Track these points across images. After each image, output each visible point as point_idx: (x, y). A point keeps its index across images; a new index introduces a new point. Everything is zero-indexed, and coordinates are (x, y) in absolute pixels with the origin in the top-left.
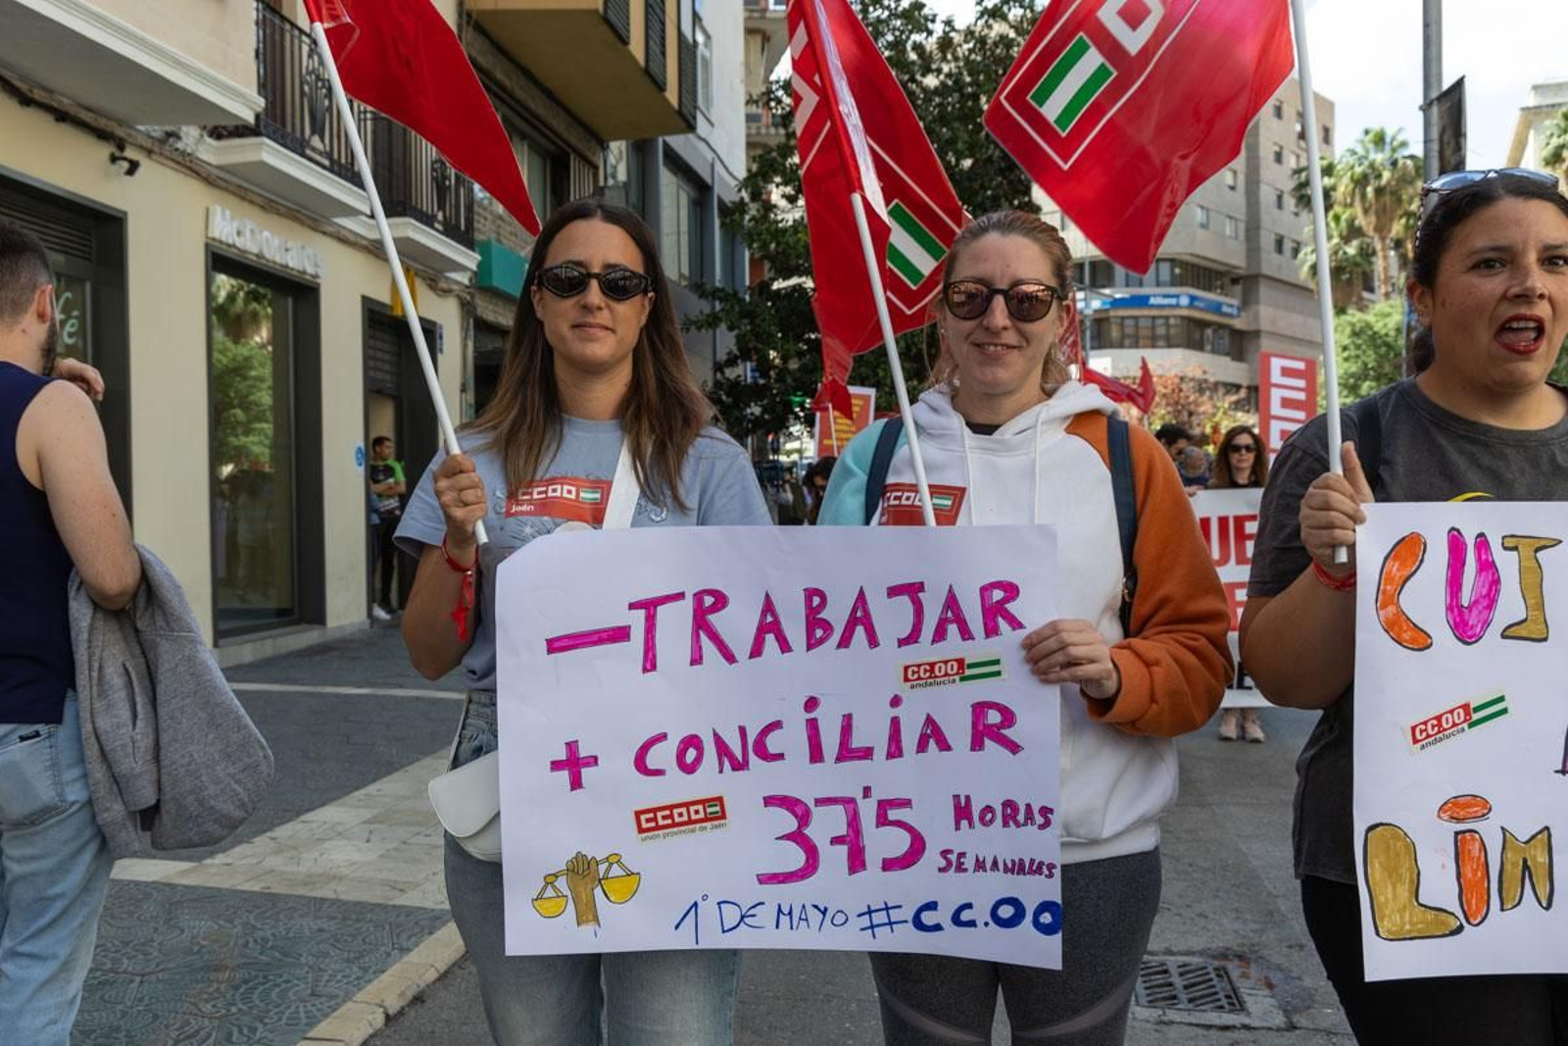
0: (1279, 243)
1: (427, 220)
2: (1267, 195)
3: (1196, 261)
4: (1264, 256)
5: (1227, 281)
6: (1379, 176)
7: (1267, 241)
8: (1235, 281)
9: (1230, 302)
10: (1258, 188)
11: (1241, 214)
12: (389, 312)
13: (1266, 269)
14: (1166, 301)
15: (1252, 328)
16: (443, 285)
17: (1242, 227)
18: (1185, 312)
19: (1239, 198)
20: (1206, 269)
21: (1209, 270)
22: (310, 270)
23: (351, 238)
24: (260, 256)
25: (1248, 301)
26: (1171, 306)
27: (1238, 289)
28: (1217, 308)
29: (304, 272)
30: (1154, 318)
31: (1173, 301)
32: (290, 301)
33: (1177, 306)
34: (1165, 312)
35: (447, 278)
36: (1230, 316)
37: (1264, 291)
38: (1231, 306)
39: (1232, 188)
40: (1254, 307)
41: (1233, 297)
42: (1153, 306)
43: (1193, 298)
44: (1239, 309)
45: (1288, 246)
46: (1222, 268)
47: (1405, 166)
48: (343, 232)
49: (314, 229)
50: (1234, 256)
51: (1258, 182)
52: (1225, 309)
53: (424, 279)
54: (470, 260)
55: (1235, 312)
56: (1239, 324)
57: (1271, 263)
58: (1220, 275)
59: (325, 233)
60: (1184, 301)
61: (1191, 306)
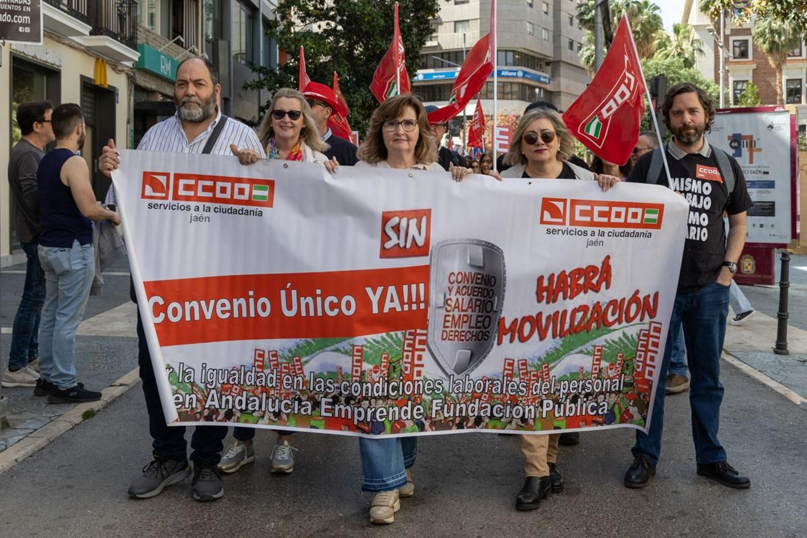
0: (571, 44)
1: (114, 36)
2: (564, 18)
3: (526, 52)
4: (563, 51)
5: (543, 64)
6: (620, 12)
7: (565, 43)
8: (548, 64)
9: (544, 75)
10: (560, 13)
11: (551, 27)
12: (93, 83)
13: (563, 59)
14: (511, 74)
15: (557, 90)
16: (120, 68)
17: (551, 34)
18: (521, 80)
19: (550, 18)
20: (532, 56)
21: (534, 57)
22: (57, 63)
23: (77, 46)
24: (34, 57)
25: (554, 75)
26: (513, 77)
27: (549, 68)
28: (538, 79)
29: (54, 64)
30: (504, 83)
31: (514, 74)
32: (45, 78)
33: (517, 76)
34: (511, 80)
35: (122, 64)
36: (545, 83)
37: (563, 70)
38: (545, 78)
39: (546, 13)
40: (558, 78)
41: (546, 72)
42: (503, 76)
43: (525, 73)
44: (549, 80)
45: (576, 46)
46: (541, 57)
47: (633, 7)
48: (73, 43)
49: (59, 42)
50: (547, 51)
51: (560, 10)
52: (542, 79)
53: (110, 65)
54: (135, 55)
55: (547, 81)
56: (549, 87)
57: (566, 55)
58: (541, 60)
59: (64, 44)
60: (520, 74)
61: (524, 77)
